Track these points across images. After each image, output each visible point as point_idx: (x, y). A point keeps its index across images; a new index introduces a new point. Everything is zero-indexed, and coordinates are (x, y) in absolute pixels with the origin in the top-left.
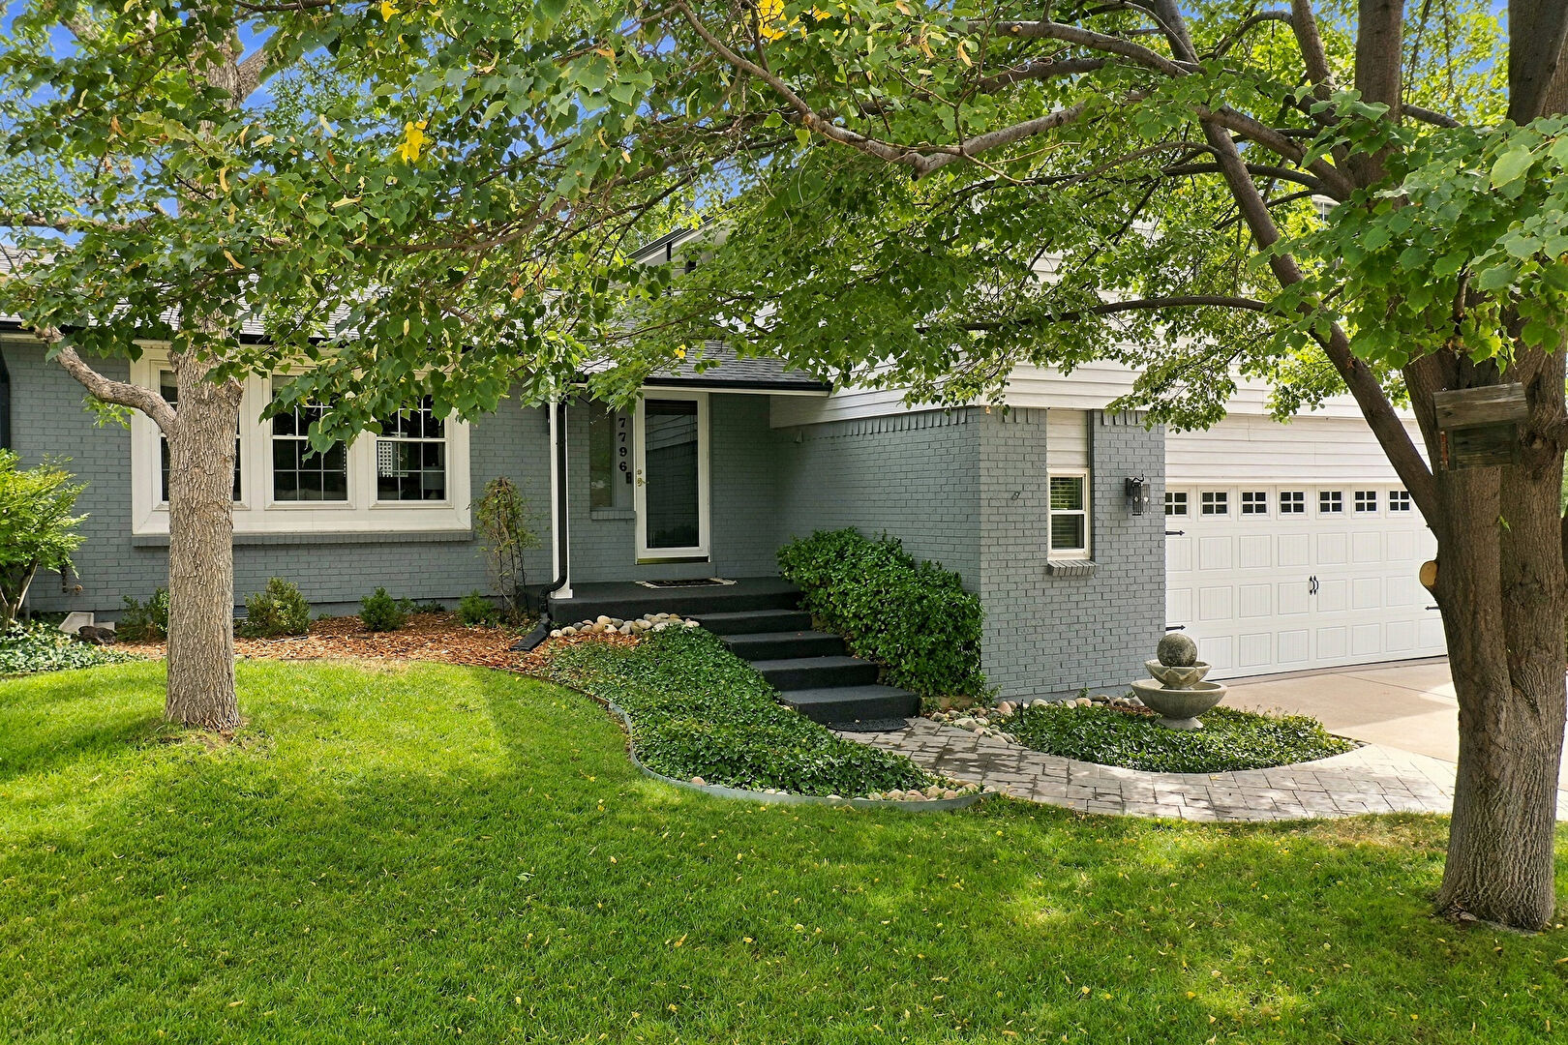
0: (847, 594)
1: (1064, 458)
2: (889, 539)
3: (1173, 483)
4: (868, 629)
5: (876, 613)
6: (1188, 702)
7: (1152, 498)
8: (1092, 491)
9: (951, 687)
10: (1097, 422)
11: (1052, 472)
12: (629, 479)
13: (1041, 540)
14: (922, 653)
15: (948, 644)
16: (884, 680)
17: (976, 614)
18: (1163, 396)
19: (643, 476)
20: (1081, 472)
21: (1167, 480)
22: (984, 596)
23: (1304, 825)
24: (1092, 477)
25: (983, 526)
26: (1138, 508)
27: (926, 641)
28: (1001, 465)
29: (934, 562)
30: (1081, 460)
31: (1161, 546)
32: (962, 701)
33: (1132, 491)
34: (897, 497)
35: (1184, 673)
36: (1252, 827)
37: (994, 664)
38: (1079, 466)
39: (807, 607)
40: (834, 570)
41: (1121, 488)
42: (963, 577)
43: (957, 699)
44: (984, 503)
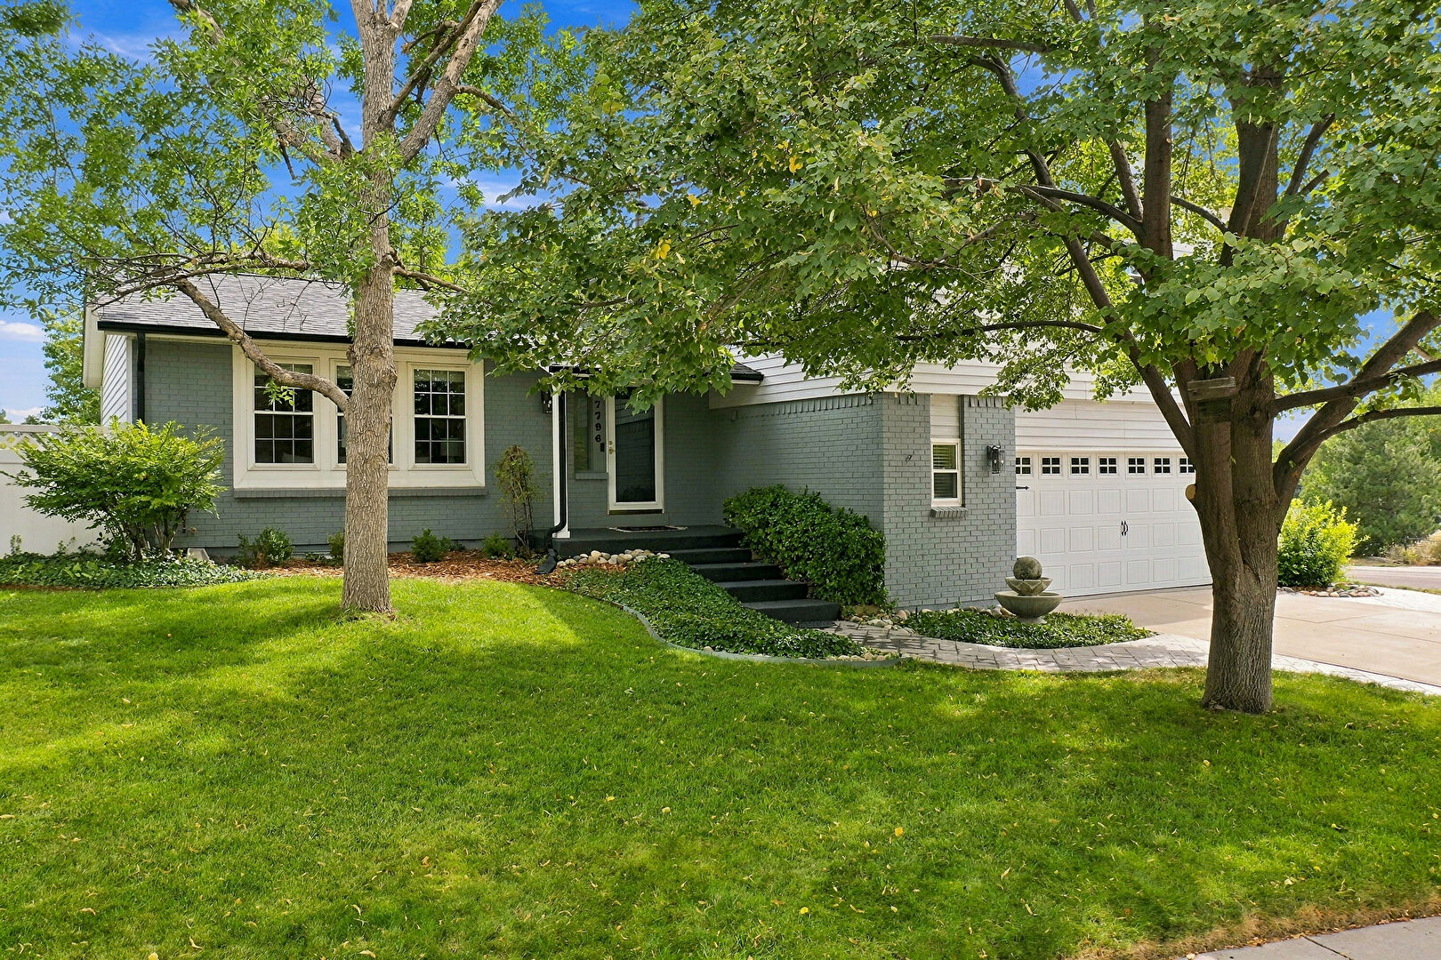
0: (782, 533)
1: (943, 433)
2: (810, 492)
3: (1021, 450)
4: (799, 558)
5: (806, 545)
6: (1037, 605)
7: (1007, 461)
8: (963, 455)
9: (864, 598)
10: (966, 405)
11: (934, 441)
12: (603, 447)
13: (926, 491)
14: (843, 573)
15: (862, 567)
16: (812, 595)
17: (881, 544)
18: (1018, 386)
19: (613, 447)
20: (954, 441)
21: (1017, 448)
22: (886, 532)
23: (1119, 673)
24: (963, 445)
25: (885, 480)
26: (996, 468)
27: (844, 564)
28: (897, 435)
29: (847, 508)
30: (955, 432)
31: (1013, 495)
32: (872, 609)
33: (992, 456)
34: (816, 460)
35: (1033, 584)
36: (1085, 675)
37: (894, 582)
38: (953, 437)
39: (747, 545)
40: (771, 515)
41: (984, 453)
42: (871, 519)
43: (867, 607)
44: (886, 463)
